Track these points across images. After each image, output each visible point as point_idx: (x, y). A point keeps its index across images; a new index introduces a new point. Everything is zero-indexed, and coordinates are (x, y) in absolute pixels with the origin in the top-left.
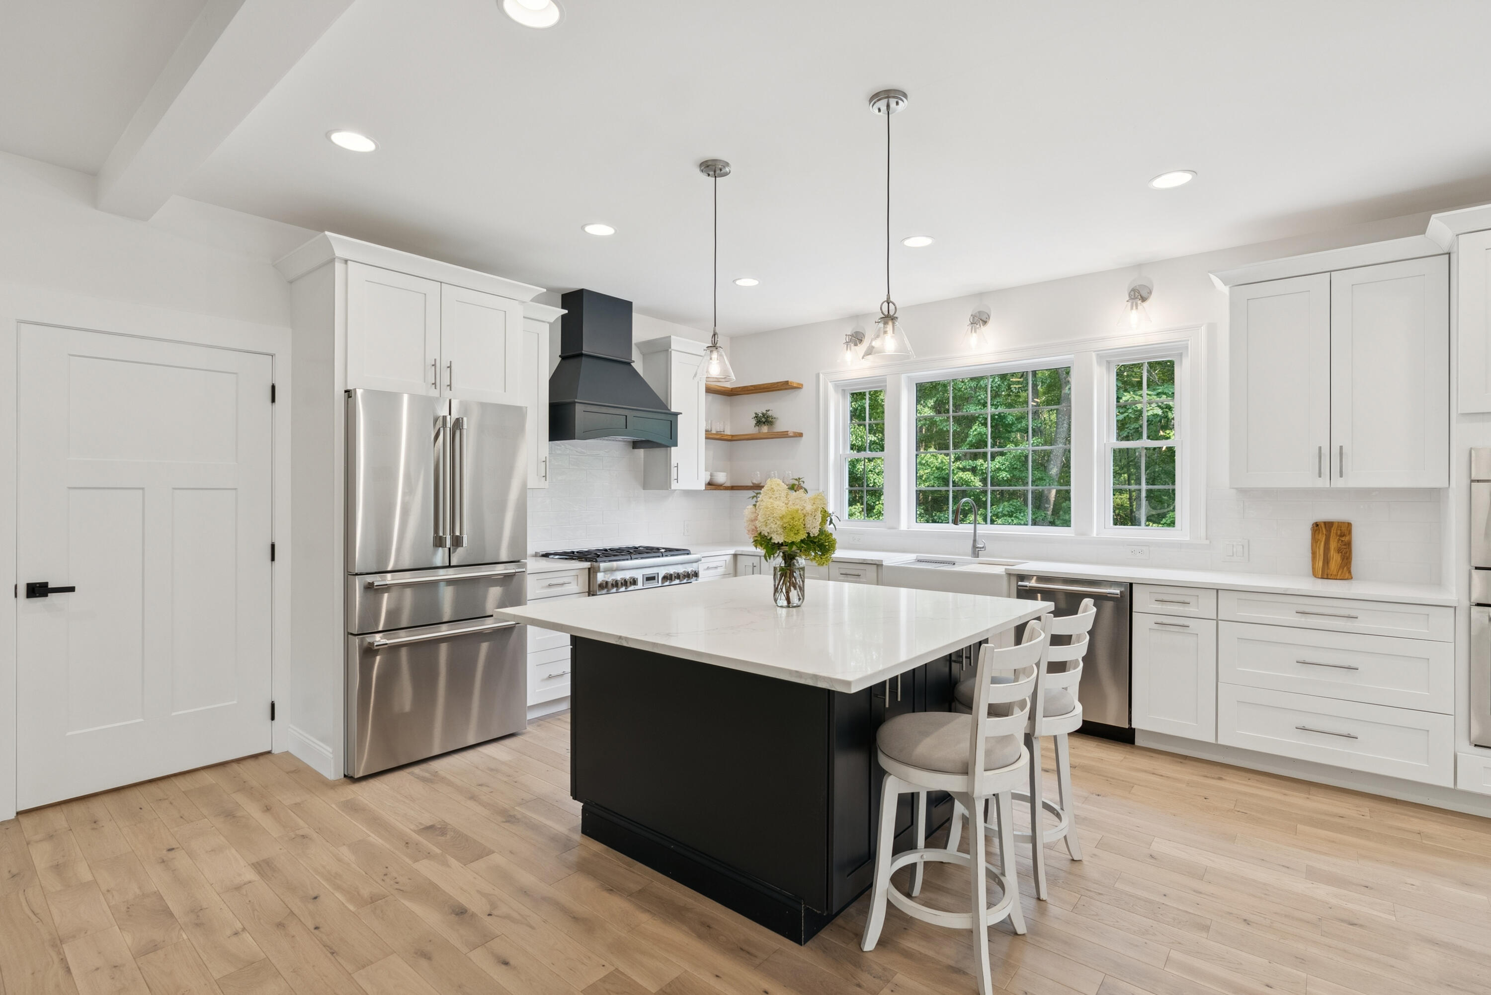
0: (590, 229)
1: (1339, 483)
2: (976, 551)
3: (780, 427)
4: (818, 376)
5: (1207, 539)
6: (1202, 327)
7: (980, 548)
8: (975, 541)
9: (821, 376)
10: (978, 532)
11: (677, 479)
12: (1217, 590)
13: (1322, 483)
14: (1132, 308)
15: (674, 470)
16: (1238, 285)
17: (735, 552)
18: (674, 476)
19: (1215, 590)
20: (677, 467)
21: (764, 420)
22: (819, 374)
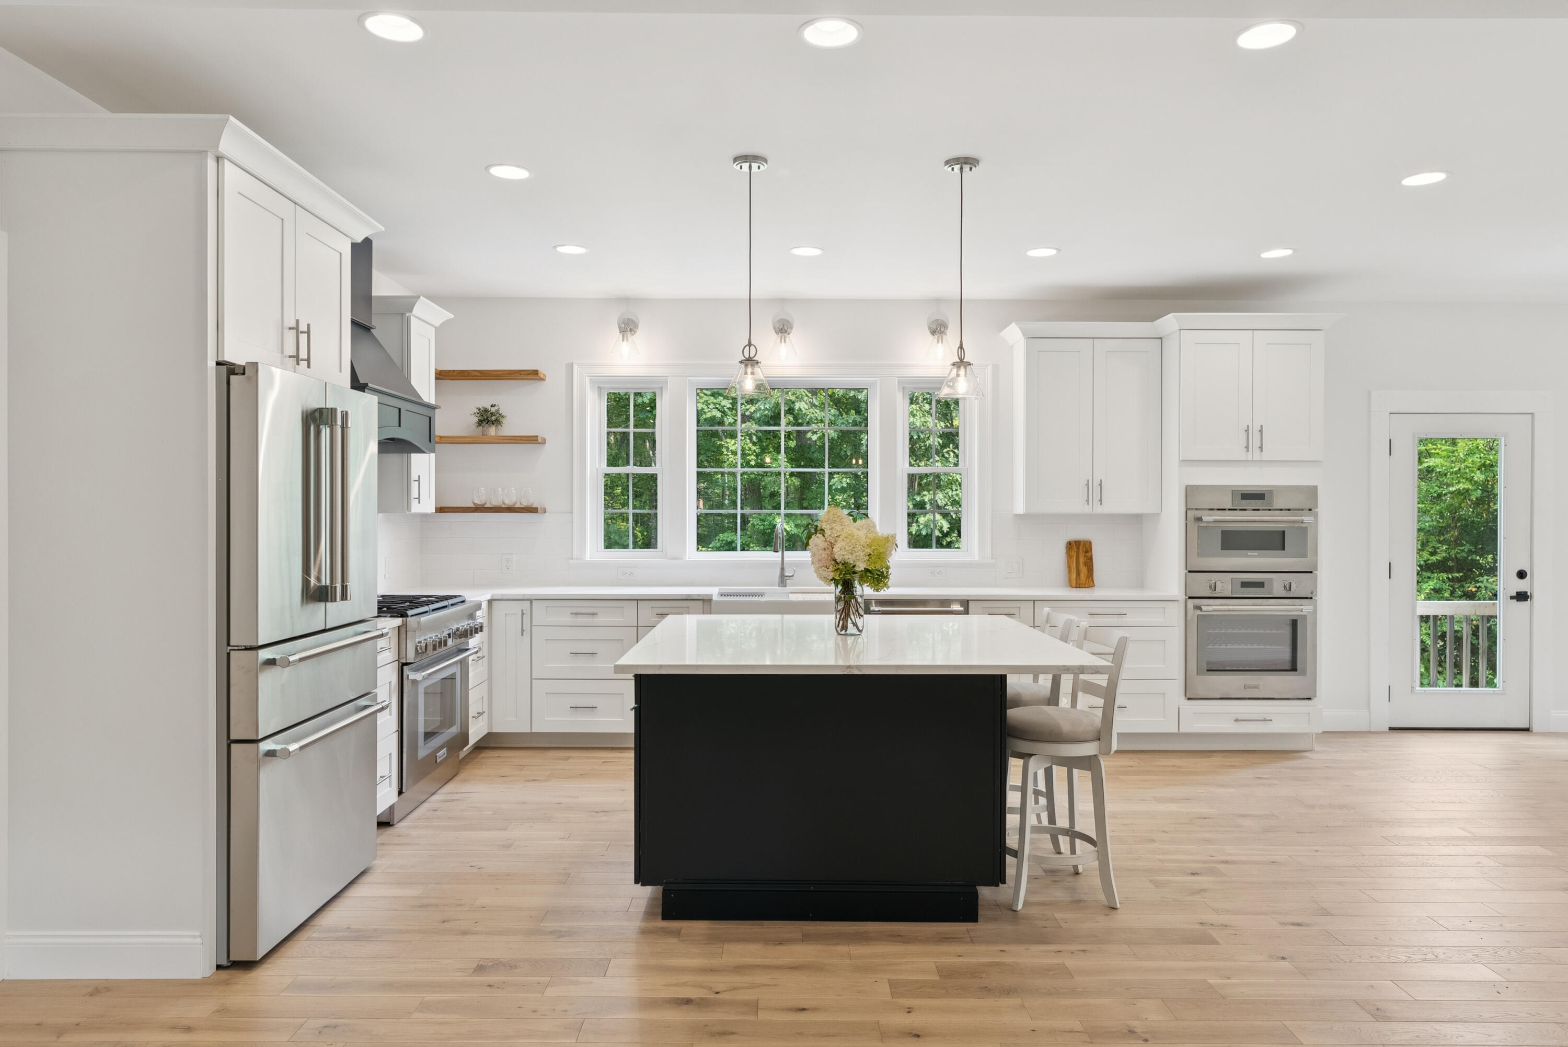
0: (496, 171)
1: (1099, 509)
2: (783, 580)
3: (509, 428)
4: (570, 367)
5: (992, 559)
6: (989, 367)
7: (790, 577)
8: (783, 569)
9: (575, 367)
10: (785, 559)
11: (419, 498)
12: (1034, 601)
13: (1087, 509)
14: (938, 342)
15: (414, 486)
16: (1031, 338)
17: (492, 596)
18: (415, 493)
19: (1033, 602)
20: (419, 481)
21: (488, 418)
22: (572, 364)
